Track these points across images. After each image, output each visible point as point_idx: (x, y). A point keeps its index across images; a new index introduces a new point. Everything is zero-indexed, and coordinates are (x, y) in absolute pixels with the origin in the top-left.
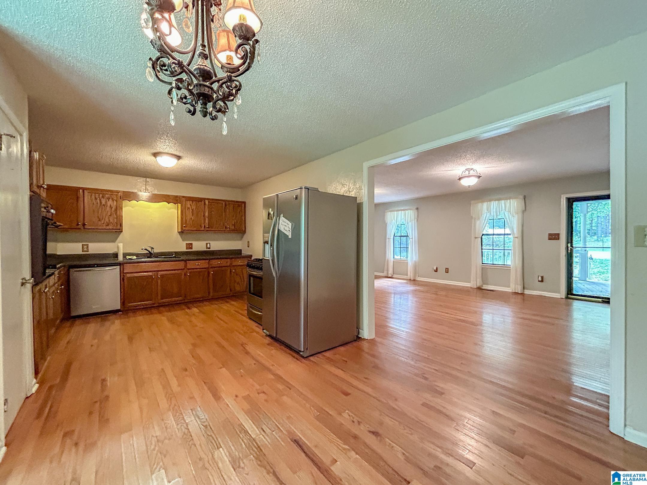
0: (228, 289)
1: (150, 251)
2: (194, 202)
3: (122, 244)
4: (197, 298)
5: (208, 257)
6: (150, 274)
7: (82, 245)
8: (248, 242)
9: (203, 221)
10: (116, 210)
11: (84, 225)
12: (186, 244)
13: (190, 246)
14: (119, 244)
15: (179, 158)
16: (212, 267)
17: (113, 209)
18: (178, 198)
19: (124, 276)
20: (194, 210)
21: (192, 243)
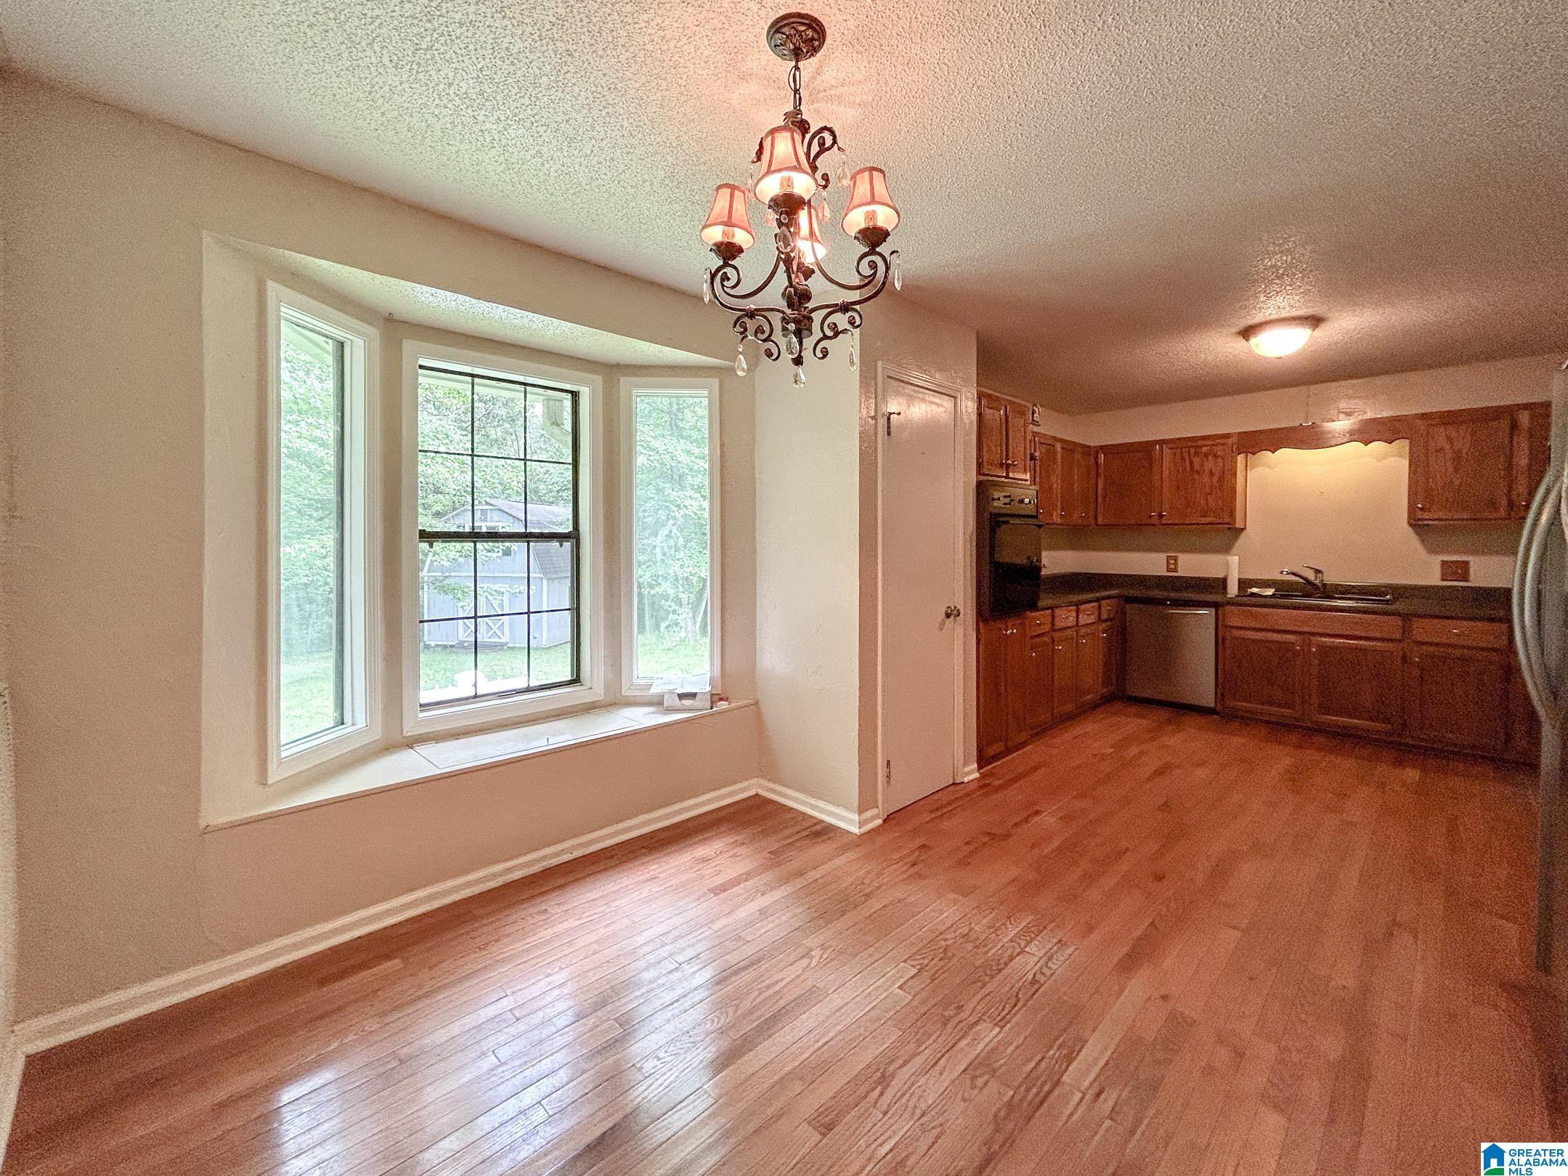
1: (1312, 579)
2: (1462, 426)
3: (1237, 557)
6: (1290, 638)
7: (1167, 557)
10: (1222, 478)
11: (1161, 517)
13: (1457, 570)
14: (1232, 559)
15: (1315, 321)
17: (1216, 478)
19: (1226, 633)
20: (1466, 450)
21: (1467, 563)
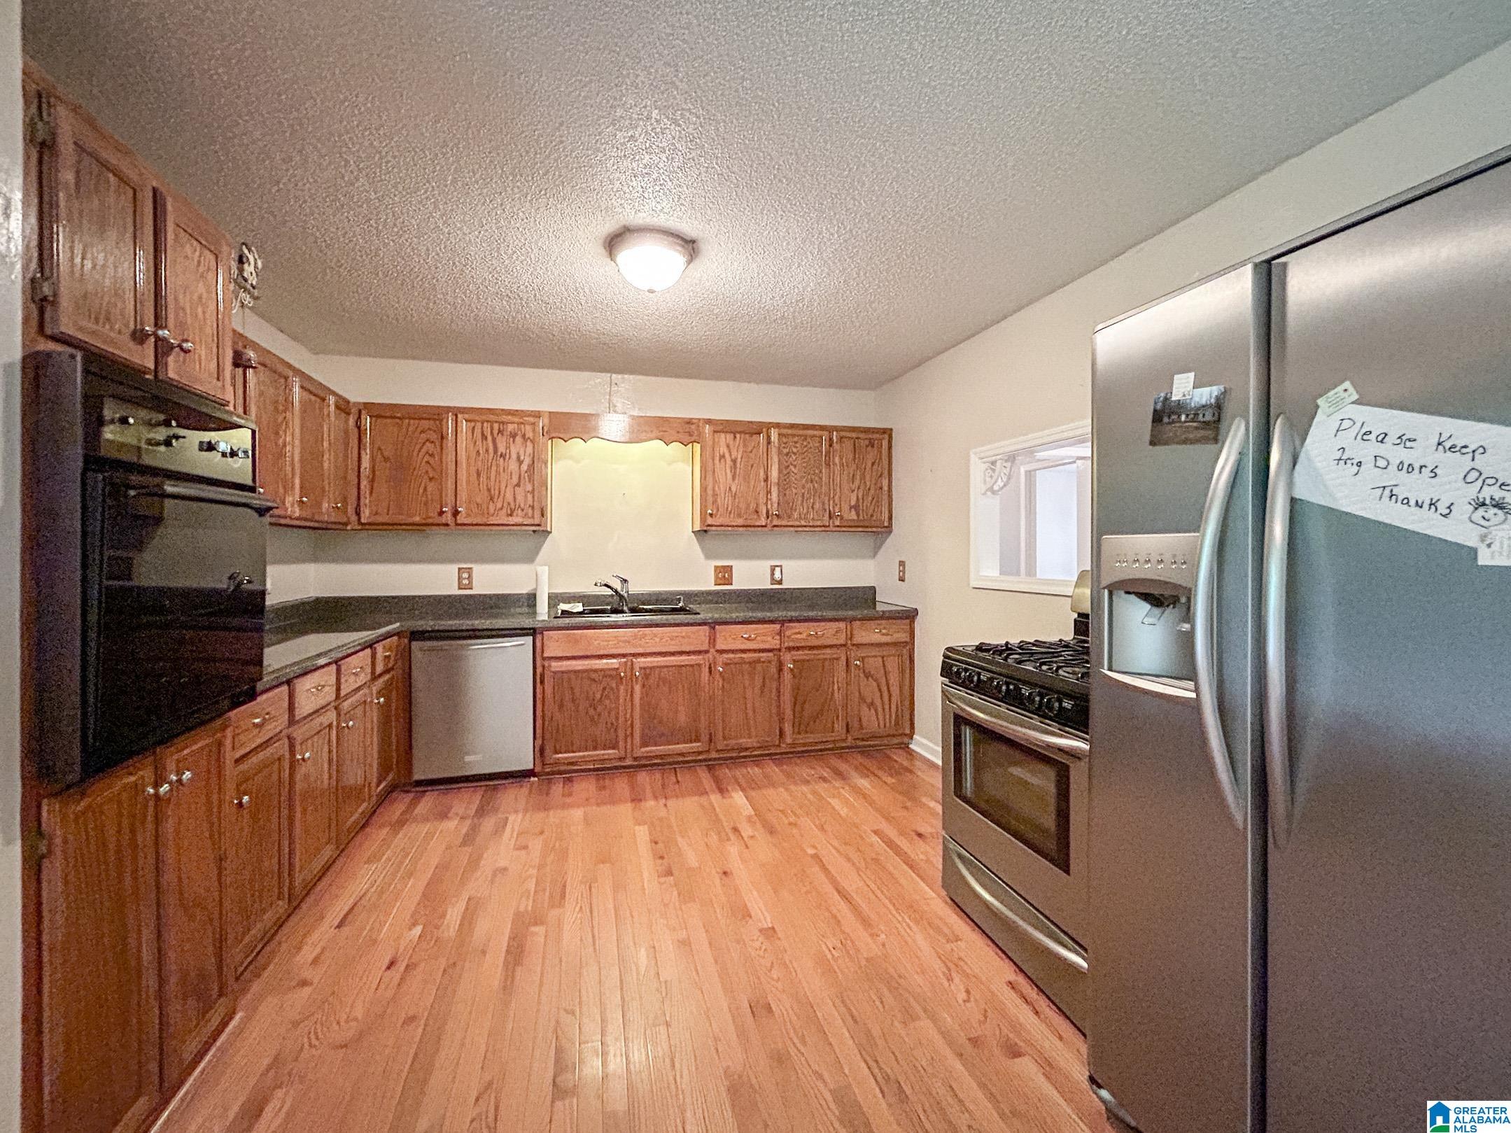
0: (839, 727)
1: (619, 590)
2: (738, 436)
3: (545, 567)
4: (747, 749)
5: (775, 614)
6: (614, 662)
7: (459, 569)
8: (902, 563)
9: (762, 500)
10: (532, 467)
11: (456, 513)
12: (716, 567)
13: (724, 574)
14: (539, 569)
15: (691, 247)
16: (789, 649)
17: (524, 467)
18: (693, 427)
19: (543, 667)
20: (739, 460)
21: (731, 567)
